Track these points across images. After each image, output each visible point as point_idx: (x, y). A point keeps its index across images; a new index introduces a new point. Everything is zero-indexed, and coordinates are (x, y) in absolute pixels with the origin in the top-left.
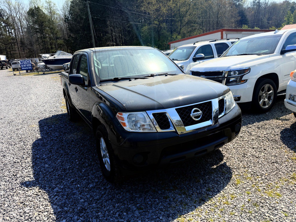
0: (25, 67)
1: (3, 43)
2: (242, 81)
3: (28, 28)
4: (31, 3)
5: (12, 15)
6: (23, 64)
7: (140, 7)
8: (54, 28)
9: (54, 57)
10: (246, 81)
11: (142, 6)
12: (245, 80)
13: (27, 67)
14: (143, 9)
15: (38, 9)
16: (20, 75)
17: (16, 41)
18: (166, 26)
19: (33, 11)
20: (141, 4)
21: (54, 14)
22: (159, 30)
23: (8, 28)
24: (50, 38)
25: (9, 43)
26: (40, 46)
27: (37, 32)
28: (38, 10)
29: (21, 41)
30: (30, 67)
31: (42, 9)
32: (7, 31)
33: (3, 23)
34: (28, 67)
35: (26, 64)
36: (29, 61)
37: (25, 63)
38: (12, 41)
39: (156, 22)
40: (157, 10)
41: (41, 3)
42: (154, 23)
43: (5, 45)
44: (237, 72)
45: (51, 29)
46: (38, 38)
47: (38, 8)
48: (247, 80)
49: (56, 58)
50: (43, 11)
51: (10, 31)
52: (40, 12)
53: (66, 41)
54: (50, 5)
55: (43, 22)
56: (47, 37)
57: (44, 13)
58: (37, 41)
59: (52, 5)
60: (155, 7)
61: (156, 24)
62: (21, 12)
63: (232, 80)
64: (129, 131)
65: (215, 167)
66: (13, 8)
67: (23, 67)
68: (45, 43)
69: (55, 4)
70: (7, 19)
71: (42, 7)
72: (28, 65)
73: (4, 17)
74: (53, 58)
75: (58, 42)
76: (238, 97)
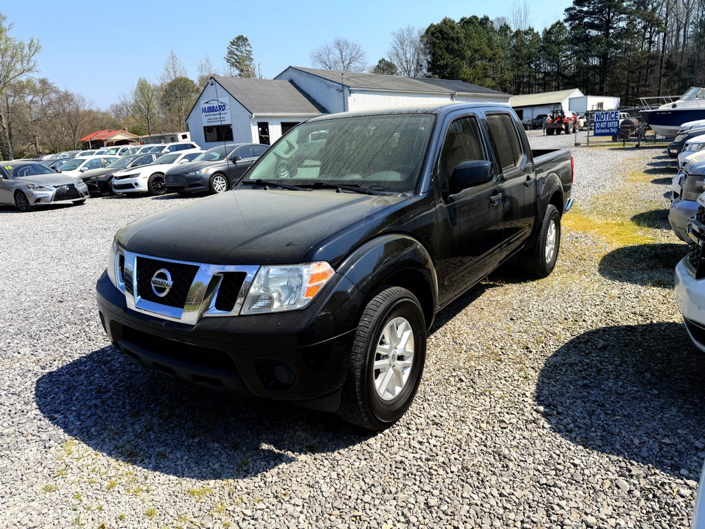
0: (602, 129)
1: (626, 70)
6: (600, 122)
9: (674, 106)
13: (607, 128)
16: (588, 146)
17: (659, 61)
23: (650, 32)
25: (639, 68)
29: (669, 62)
30: (613, 128)
32: (645, 39)
33: (643, 20)
34: (610, 128)
35: (607, 122)
36: (616, 115)
37: (604, 120)
38: (651, 62)
43: (629, 72)
49: (678, 108)
51: (653, 39)
67: (598, 129)
72: (610, 125)
73: (650, 7)
74: (671, 109)
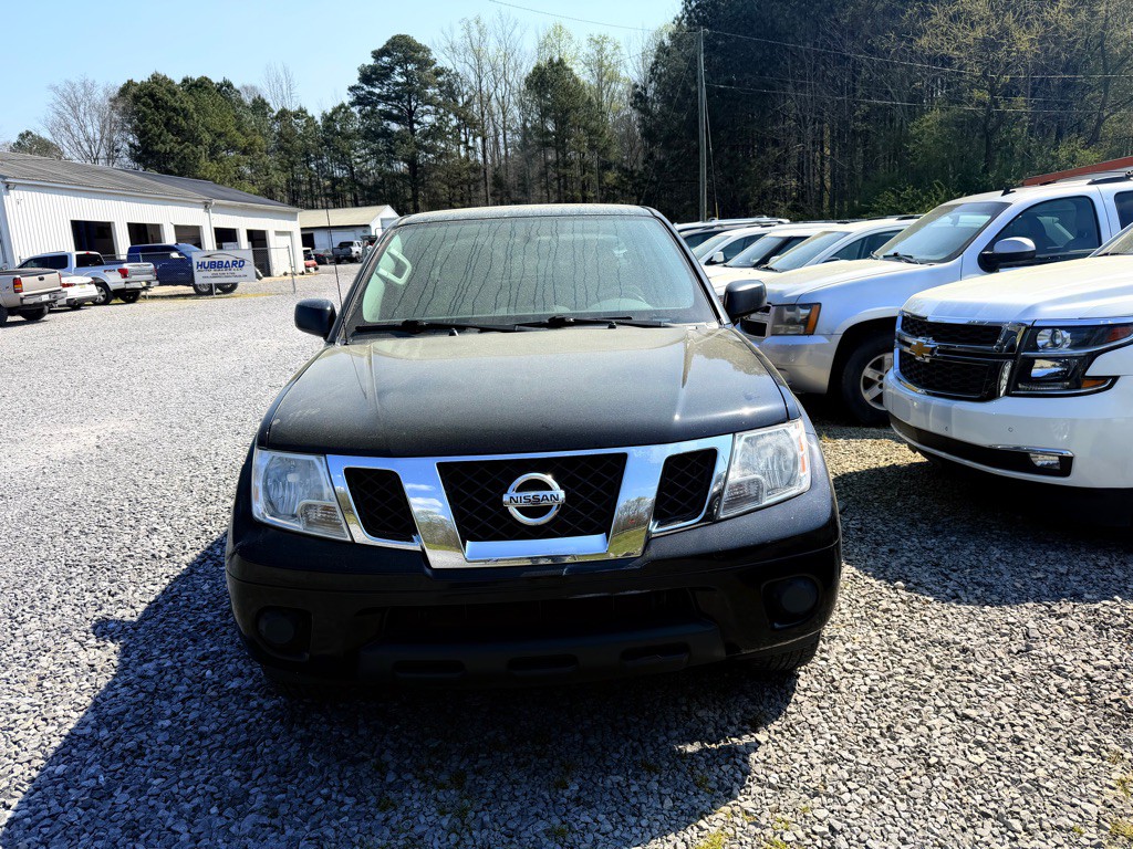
1: (445, 183)
2: (1086, 383)
3: (525, 132)
4: (543, 46)
5: (484, 89)
7: (915, 35)
8: (601, 130)
10: (1108, 382)
11: (920, 33)
12: (1104, 379)
14: (924, 41)
15: (558, 67)
17: (482, 175)
18: (1029, 110)
19: (544, 73)
20: (917, 21)
21: (611, 80)
22: (990, 127)
23: (465, 134)
24: (585, 167)
25: (461, 183)
26: (548, 192)
27: (547, 144)
28: (556, 71)
29: (495, 177)
31: (573, 66)
32: (461, 143)
33: (456, 116)
38: (472, 175)
39: (977, 94)
40: (989, 45)
41: (573, 46)
42: (970, 100)
43: (449, 187)
44: (1067, 335)
45: (592, 132)
46: (547, 164)
47: (561, 62)
48: (1115, 379)
50: (575, 72)
51: (471, 144)
52: (563, 78)
53: (626, 176)
54: (600, 51)
55: (568, 111)
56: (572, 163)
57: (576, 81)
58: (543, 174)
59: (609, 48)
60: (979, 32)
61: (981, 103)
62: (510, 80)
63: (1041, 368)
64: (261, 519)
65: (690, 749)
66: (487, 68)
68: (565, 182)
69: (618, 47)
70: (467, 104)
71: (575, 58)
73: (460, 100)
75: (607, 181)
76: (1062, 458)
